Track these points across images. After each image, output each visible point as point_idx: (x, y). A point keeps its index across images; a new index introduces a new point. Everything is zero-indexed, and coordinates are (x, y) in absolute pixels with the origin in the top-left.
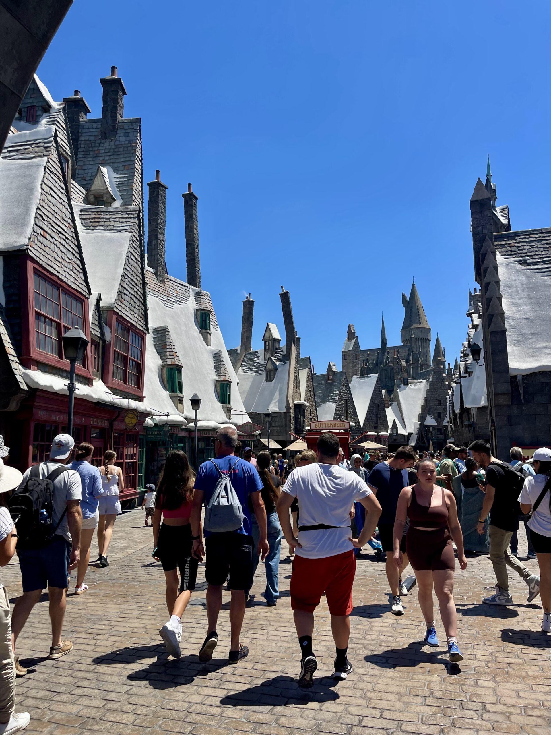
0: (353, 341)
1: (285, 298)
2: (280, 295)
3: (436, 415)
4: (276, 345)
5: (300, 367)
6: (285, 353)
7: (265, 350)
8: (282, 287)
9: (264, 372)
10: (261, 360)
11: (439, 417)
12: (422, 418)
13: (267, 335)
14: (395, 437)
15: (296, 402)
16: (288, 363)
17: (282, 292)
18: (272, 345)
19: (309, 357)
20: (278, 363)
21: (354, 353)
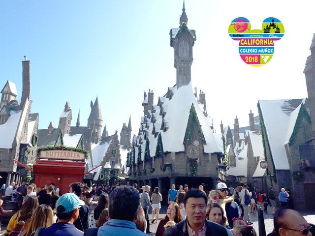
0: (68, 113)
1: (26, 65)
2: (23, 62)
3: (111, 162)
5: (30, 119)
6: (19, 104)
7: (2, 100)
8: (25, 57)
12: (103, 164)
13: (6, 89)
15: (22, 142)
16: (20, 112)
17: (24, 60)
18: (9, 98)
19: (38, 114)
20: (11, 111)
21: (68, 120)
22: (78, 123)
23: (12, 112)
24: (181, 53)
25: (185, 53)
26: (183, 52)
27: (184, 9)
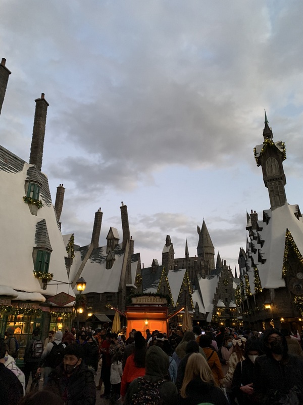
0: (169, 247)
1: (124, 209)
2: (120, 207)
3: (225, 300)
4: (116, 243)
5: (133, 260)
6: (122, 248)
7: (108, 246)
8: (122, 202)
9: (105, 262)
10: (104, 254)
11: (227, 301)
12: (215, 302)
13: (110, 235)
14: (197, 315)
15: (127, 285)
16: (123, 255)
17: (121, 205)
18: (113, 243)
19: (139, 253)
20: (116, 255)
21: (170, 254)
22: (187, 254)
23: (116, 257)
24: (269, 171)
25: (274, 171)
26: (272, 170)
27: (266, 122)
